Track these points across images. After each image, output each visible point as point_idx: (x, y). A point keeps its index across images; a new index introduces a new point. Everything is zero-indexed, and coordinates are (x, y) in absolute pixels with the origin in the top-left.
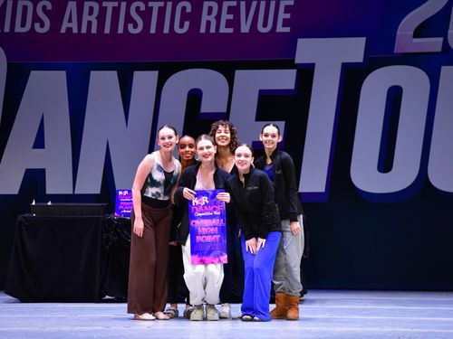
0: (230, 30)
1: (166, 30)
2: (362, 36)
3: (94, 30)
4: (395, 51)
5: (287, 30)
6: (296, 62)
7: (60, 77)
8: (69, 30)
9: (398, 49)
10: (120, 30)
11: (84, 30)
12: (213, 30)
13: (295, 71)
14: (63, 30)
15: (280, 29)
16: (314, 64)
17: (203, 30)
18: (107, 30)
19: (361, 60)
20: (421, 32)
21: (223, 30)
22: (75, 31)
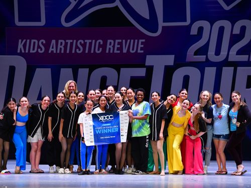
0: (119, 52)
1: (92, 52)
2: (173, 54)
3: (62, 52)
4: (187, 61)
5: (142, 52)
6: (146, 65)
7: (48, 71)
8: (52, 51)
9: (188, 60)
10: (73, 52)
11: (58, 52)
12: (111, 52)
13: (145, 69)
14: (50, 52)
15: (139, 51)
16: (153, 66)
17: (107, 52)
18: (68, 52)
19: (172, 64)
20: (197, 53)
21: (116, 51)
22: (55, 52)
